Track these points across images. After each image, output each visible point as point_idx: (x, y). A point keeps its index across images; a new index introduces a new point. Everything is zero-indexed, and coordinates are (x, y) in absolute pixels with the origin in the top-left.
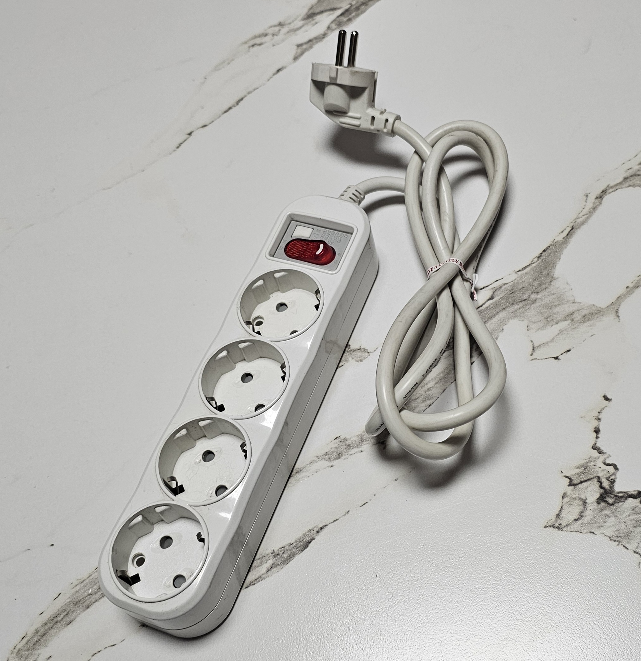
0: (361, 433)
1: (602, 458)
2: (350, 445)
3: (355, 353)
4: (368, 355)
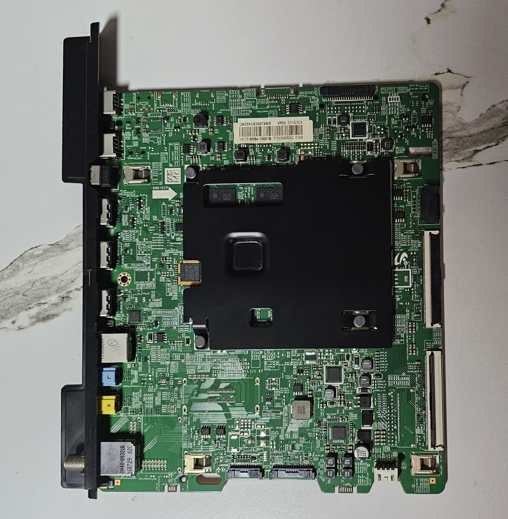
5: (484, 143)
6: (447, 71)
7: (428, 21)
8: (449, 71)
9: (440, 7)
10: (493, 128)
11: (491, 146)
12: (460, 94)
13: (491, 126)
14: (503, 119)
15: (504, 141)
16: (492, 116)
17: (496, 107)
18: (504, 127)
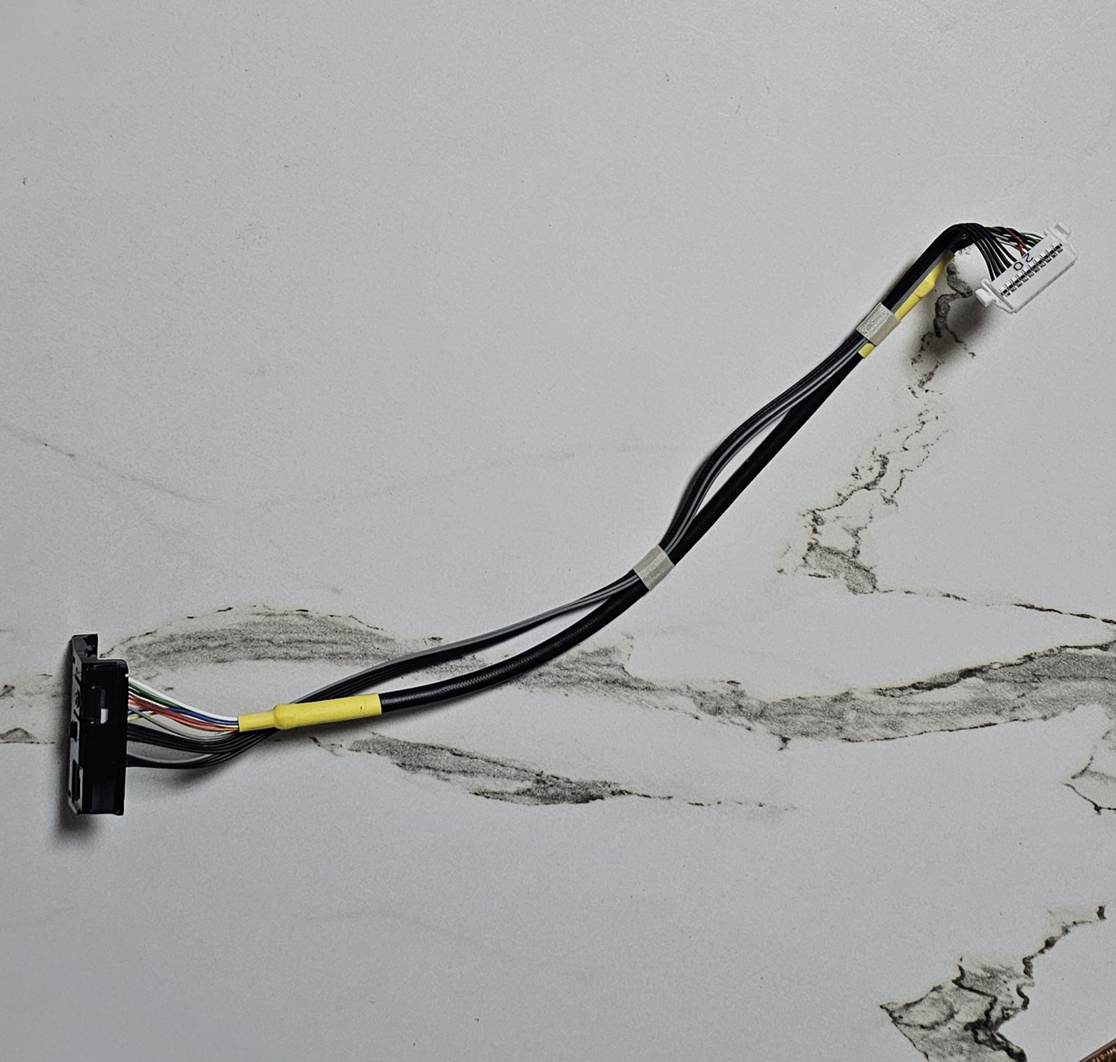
0: (769, 703)
1: (1023, 980)
2: (742, 707)
3: (857, 572)
4: (871, 590)
5: (1086, 657)
6: (1102, 811)
7: (1101, 913)
8: (1098, 809)
9: (1070, 929)
10: (1060, 678)
11: (1075, 647)
12: (1093, 761)
13: (1063, 684)
14: (1037, 688)
15: (1050, 648)
16: (1053, 701)
17: (1041, 715)
18: (1040, 674)
